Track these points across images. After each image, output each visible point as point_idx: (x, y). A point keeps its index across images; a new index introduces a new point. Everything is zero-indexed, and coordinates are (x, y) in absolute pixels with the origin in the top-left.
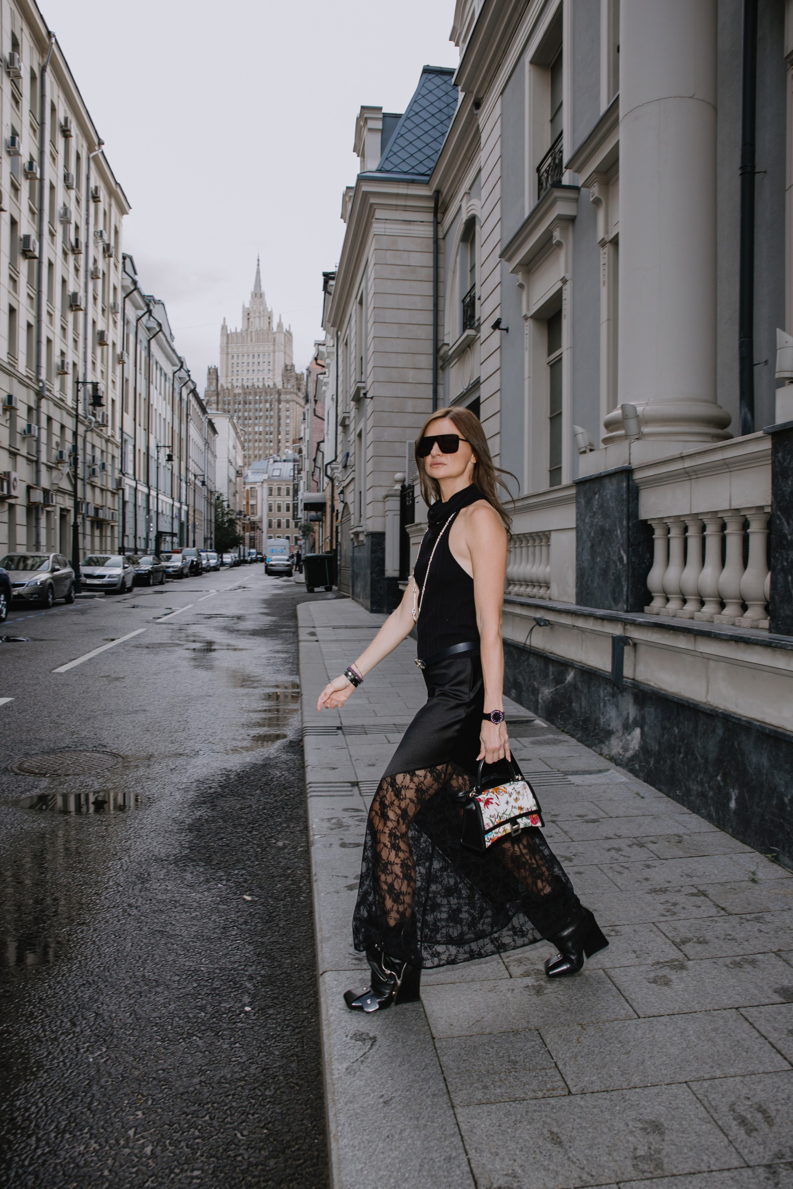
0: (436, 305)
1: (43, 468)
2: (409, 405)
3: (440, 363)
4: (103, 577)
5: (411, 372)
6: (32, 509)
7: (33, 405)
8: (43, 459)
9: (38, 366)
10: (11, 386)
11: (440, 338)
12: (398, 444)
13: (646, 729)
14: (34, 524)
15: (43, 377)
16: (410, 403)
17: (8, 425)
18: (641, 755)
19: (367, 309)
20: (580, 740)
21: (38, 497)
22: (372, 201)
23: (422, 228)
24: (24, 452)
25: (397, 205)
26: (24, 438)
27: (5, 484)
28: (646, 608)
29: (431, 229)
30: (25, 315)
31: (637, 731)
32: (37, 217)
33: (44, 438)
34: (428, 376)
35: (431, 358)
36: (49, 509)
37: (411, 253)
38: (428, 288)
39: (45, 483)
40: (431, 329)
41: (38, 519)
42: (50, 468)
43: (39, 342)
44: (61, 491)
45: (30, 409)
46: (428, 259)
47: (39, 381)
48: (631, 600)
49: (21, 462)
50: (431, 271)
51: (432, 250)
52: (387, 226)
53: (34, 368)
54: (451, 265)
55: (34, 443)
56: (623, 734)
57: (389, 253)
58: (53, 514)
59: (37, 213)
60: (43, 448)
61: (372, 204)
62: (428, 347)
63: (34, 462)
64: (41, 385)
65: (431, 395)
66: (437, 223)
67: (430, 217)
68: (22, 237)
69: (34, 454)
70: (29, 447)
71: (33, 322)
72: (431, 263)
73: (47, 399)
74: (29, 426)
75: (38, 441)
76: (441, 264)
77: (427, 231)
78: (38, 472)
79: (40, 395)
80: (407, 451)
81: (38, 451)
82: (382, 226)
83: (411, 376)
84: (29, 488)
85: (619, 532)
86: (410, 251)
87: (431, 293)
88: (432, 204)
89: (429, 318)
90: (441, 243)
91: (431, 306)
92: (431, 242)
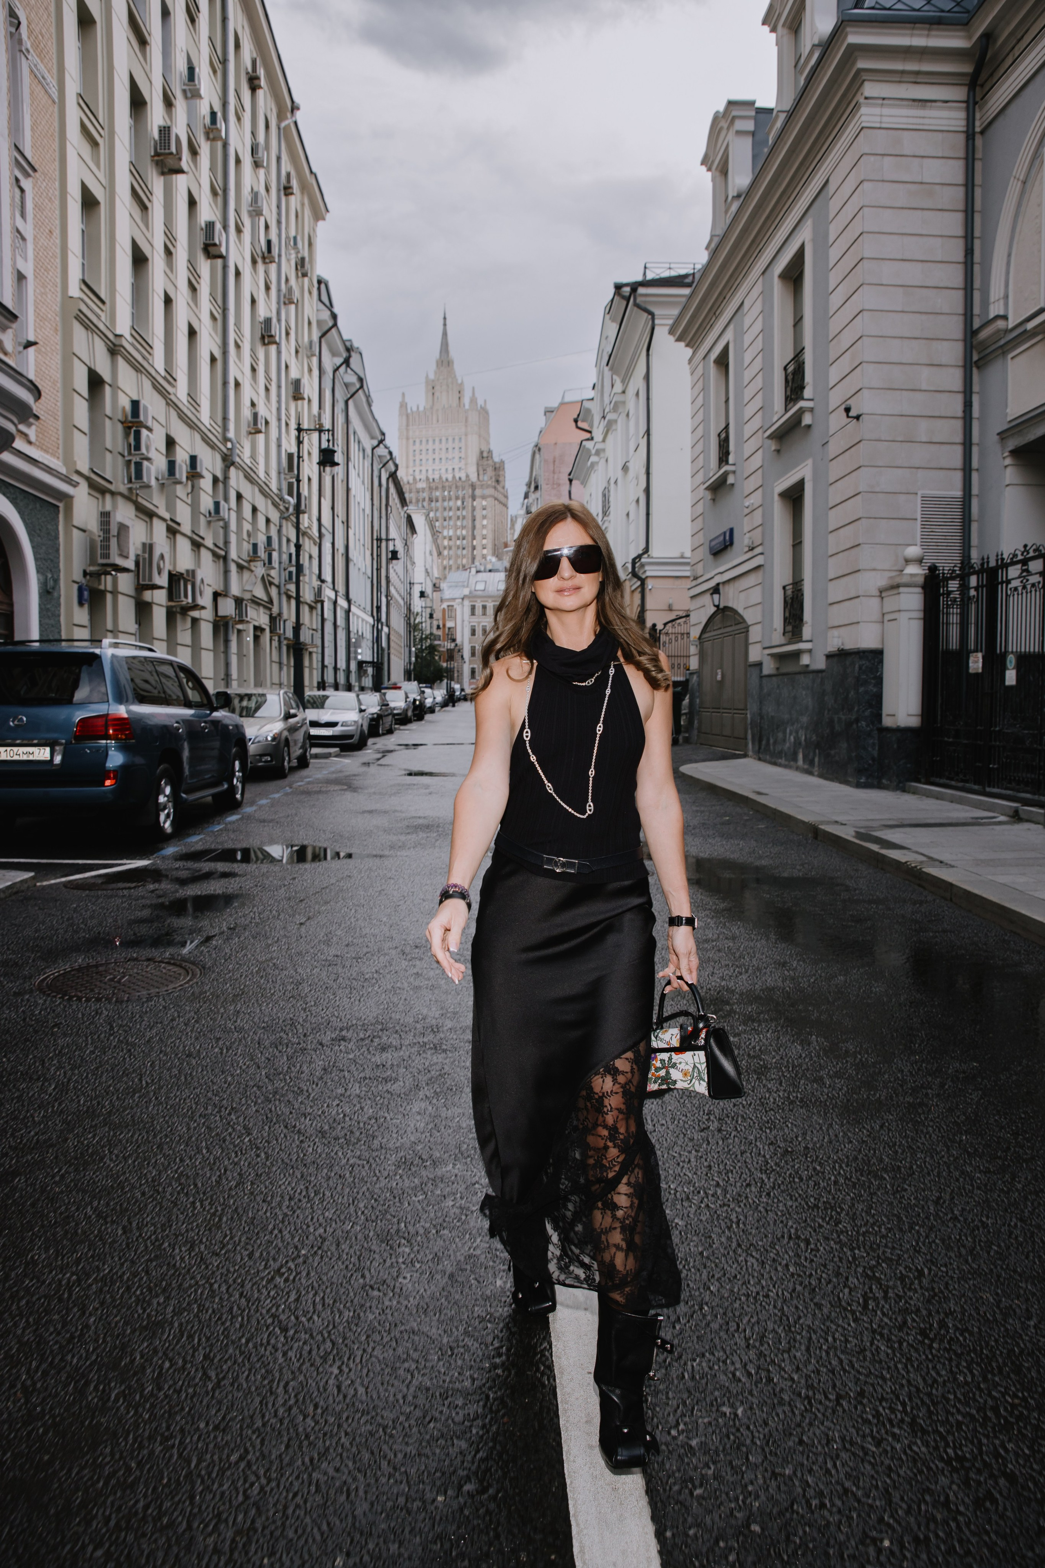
0: (969, 252)
1: (233, 568)
2: (923, 430)
3: (975, 357)
4: (333, 725)
5: (926, 372)
6: (221, 626)
7: (219, 475)
8: (233, 555)
9: (225, 419)
10: (193, 445)
11: (976, 310)
12: (902, 497)
14: (222, 649)
15: (231, 434)
16: (924, 424)
17: (189, 501)
21: (227, 608)
22: (861, 64)
23: (945, 114)
24: (209, 543)
25: (903, 72)
26: (209, 522)
27: (189, 587)
29: (962, 115)
30: (208, 343)
32: (220, 199)
33: (233, 526)
34: (954, 379)
35: (959, 347)
36: (240, 627)
37: (925, 160)
38: (954, 224)
39: (235, 590)
41: (227, 641)
42: (240, 567)
43: (225, 383)
44: (256, 601)
45: (215, 480)
46: (955, 171)
47: (226, 440)
49: (206, 555)
50: (960, 192)
51: (961, 153)
52: (886, 111)
53: (220, 422)
55: (221, 531)
57: (888, 161)
58: (244, 634)
59: (220, 192)
60: (233, 538)
61: (859, 71)
62: (955, 328)
63: (221, 558)
64: (229, 445)
65: (958, 410)
66: (972, 104)
67: (959, 93)
68: (203, 225)
69: (221, 545)
70: (215, 535)
71: (218, 354)
72: (960, 178)
73: (237, 468)
74: (217, 505)
75: (226, 527)
77: (955, 119)
78: (226, 572)
79: (228, 461)
80: (919, 509)
81: (227, 543)
82: (877, 111)
83: (926, 377)
84: (216, 595)
86: (923, 157)
87: (959, 231)
88: (968, 68)
89: (956, 276)
90: (979, 141)
91: (960, 256)
92: (961, 139)
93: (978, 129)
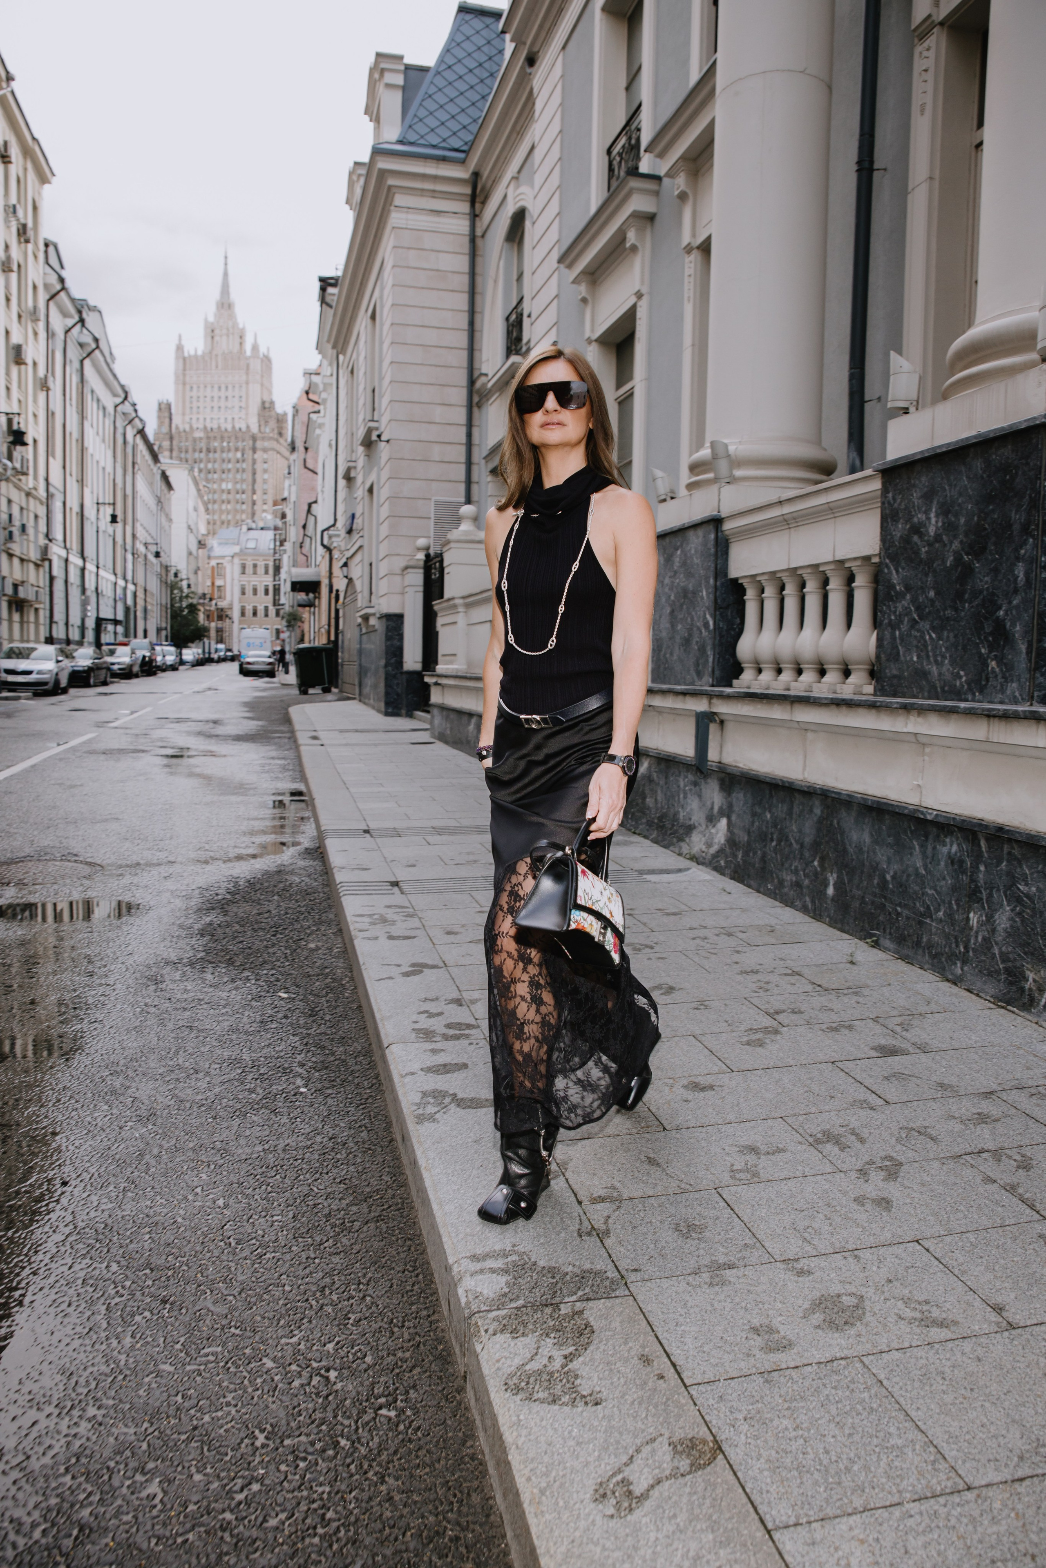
0: (471, 323)
2: (437, 452)
3: (476, 399)
4: (29, 673)
5: (439, 409)
11: (476, 365)
12: (421, 502)
13: (734, 818)
16: (436, 448)
18: (727, 850)
19: (382, 325)
20: (655, 841)
22: (390, 182)
23: (455, 221)
25: (423, 190)
28: (735, 680)
29: (467, 223)
31: (724, 822)
34: (459, 415)
35: (464, 392)
37: (441, 255)
38: (462, 302)
40: (464, 354)
46: (463, 263)
48: (717, 673)
50: (466, 279)
51: (467, 251)
52: (410, 216)
54: (492, 272)
56: (707, 827)
57: (412, 252)
61: (390, 187)
62: (460, 377)
65: (463, 440)
66: (474, 216)
67: (465, 207)
72: (465, 268)
76: (478, 270)
77: (462, 225)
80: (432, 511)
82: (404, 216)
83: (439, 414)
85: (704, 593)
86: (439, 251)
87: (465, 307)
88: (468, 190)
89: (462, 340)
90: (479, 242)
91: (465, 325)
92: (466, 240)
93: (479, 232)
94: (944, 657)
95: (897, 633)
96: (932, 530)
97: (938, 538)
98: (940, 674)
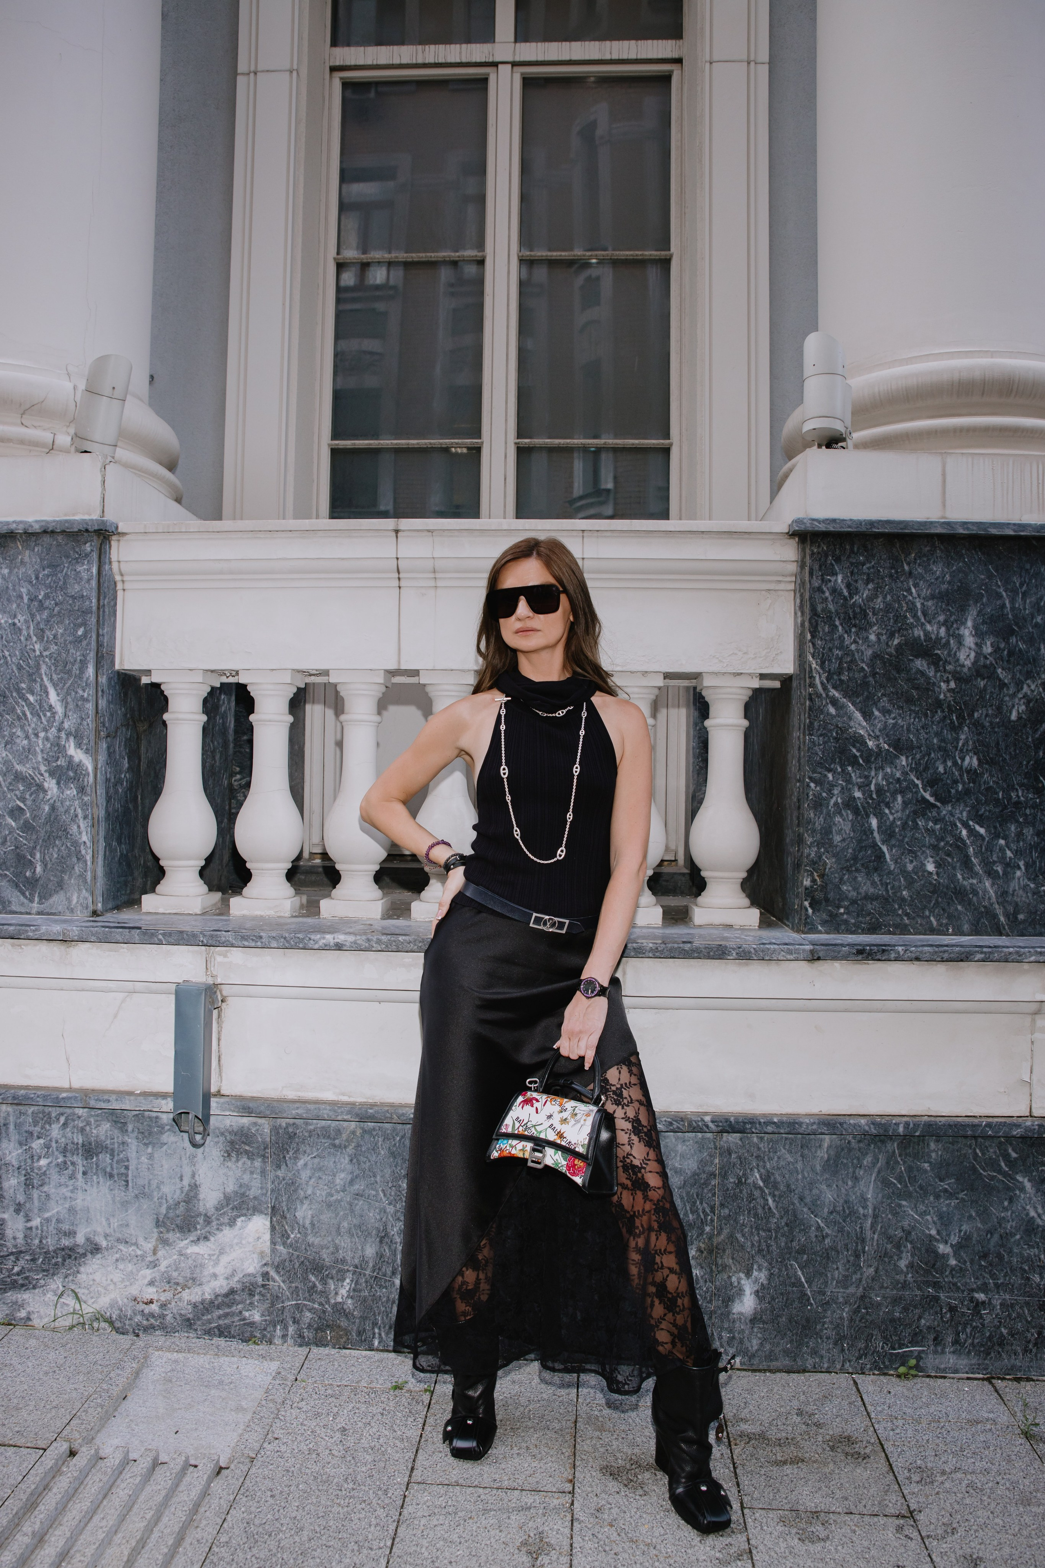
28: (148, 901)
31: (251, 1225)
85: (53, 697)
94: (1010, 866)
95: (874, 822)
96: (966, 657)
97: (981, 670)
98: (1003, 894)
